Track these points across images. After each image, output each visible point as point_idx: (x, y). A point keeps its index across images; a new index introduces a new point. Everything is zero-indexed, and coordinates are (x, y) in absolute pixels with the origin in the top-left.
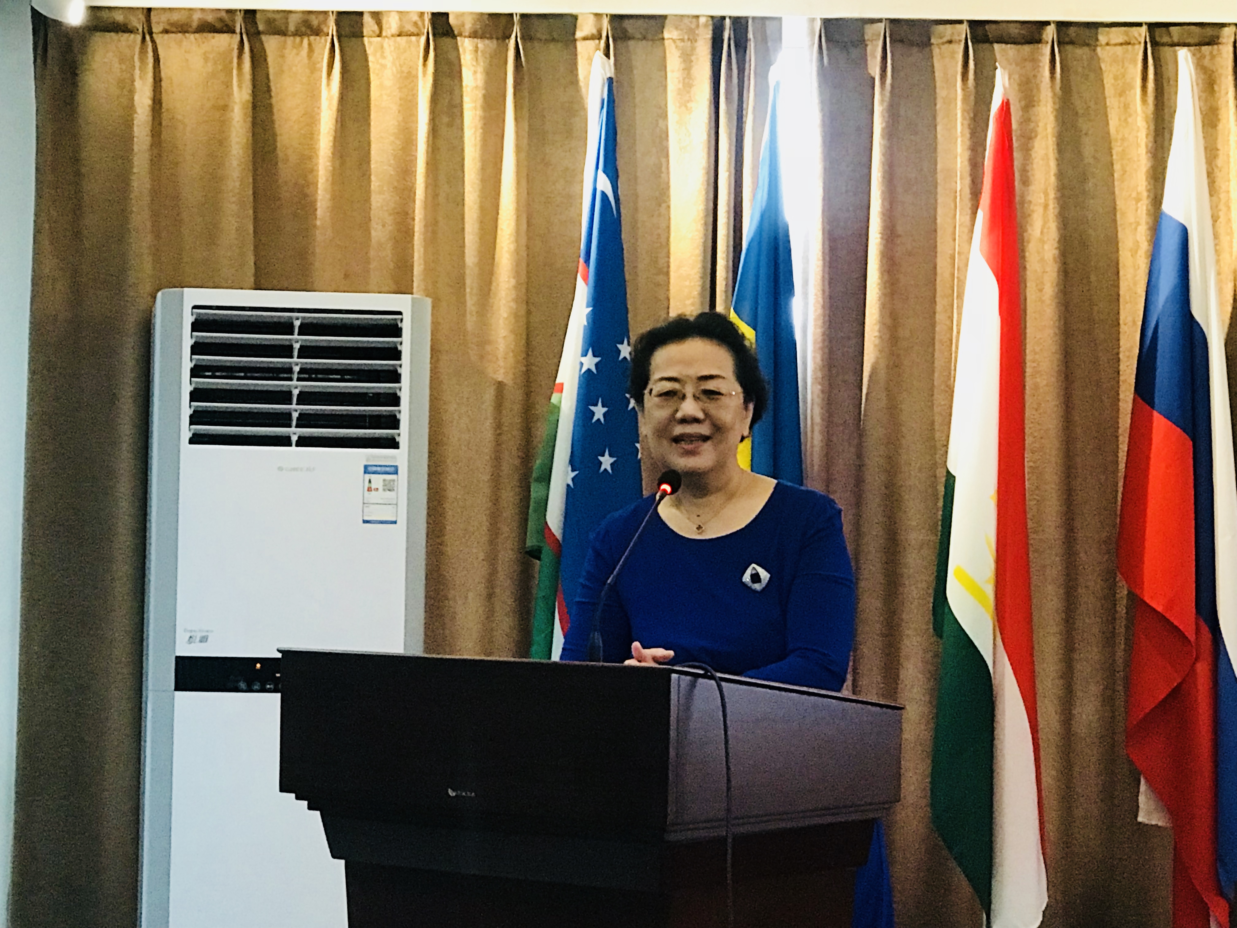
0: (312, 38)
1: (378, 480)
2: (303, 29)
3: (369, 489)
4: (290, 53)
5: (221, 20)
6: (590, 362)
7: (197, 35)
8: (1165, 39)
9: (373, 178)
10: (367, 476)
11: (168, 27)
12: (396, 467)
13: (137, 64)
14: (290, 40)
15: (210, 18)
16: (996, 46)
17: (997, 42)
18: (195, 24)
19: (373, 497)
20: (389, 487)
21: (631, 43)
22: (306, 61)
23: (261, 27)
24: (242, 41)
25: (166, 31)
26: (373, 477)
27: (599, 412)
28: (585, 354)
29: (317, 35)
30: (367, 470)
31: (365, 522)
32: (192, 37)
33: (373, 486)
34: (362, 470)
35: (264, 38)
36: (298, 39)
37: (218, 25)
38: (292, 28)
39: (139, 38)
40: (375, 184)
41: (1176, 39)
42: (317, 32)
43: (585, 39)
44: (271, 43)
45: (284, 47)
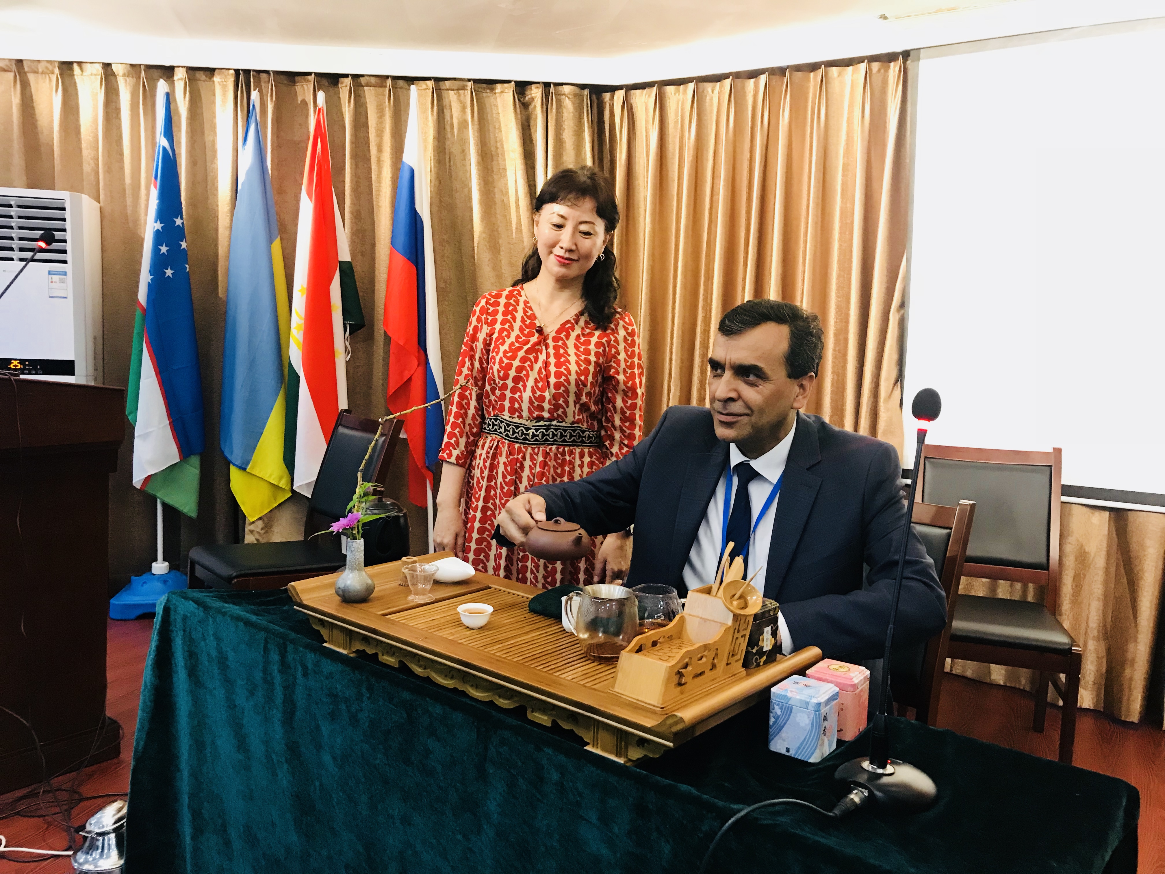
0: (48, 74)
1: (56, 278)
3: (52, 282)
4: (40, 82)
5: (5, 65)
6: (159, 226)
8: (444, 88)
9: (83, 142)
10: (50, 276)
12: (66, 272)
14: (40, 76)
16: (365, 88)
17: (367, 86)
19: (53, 285)
20: (62, 281)
21: (199, 82)
23: (26, 69)
24: (16, 75)
26: (54, 276)
27: (164, 249)
28: (156, 222)
30: (50, 273)
31: (50, 297)
33: (54, 280)
34: (47, 273)
35: (28, 75)
36: (44, 75)
37: (5, 68)
40: (84, 145)
41: (448, 87)
42: (53, 73)
43: (179, 80)
44: (31, 77)
45: (38, 79)
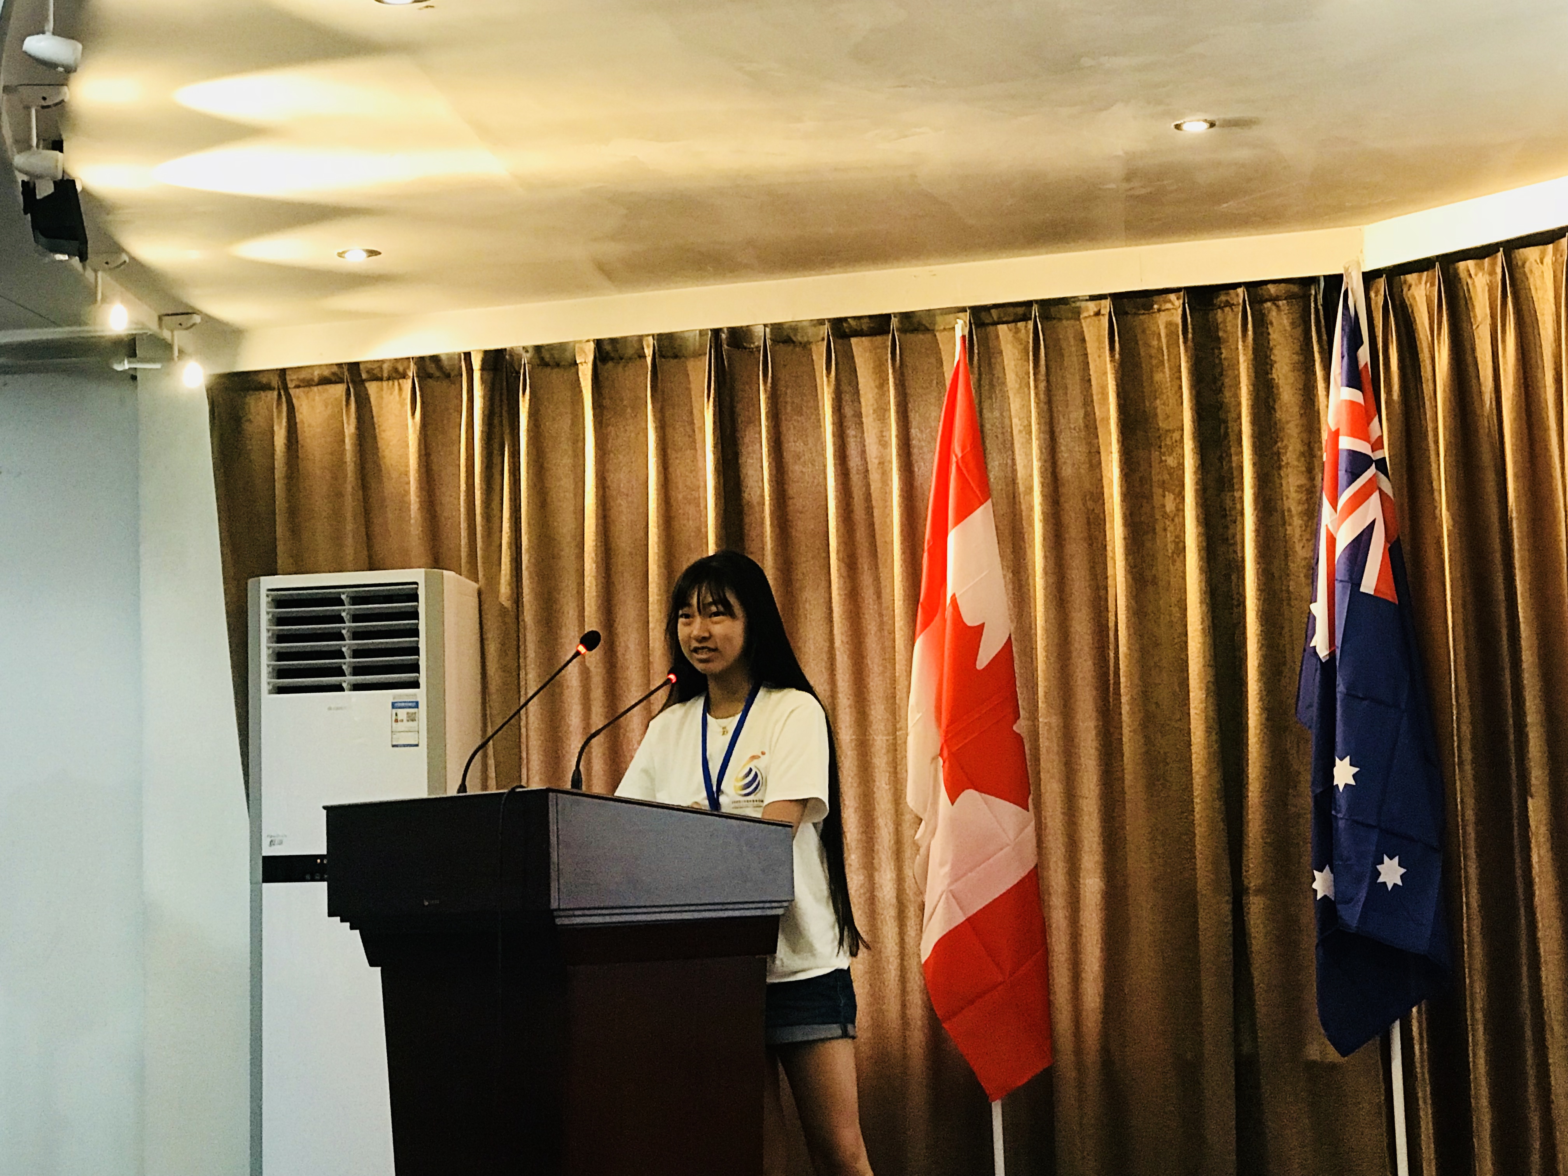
0: (401, 381)
1: (402, 713)
2: (394, 375)
3: (396, 721)
4: (385, 394)
5: (334, 374)
7: (320, 387)
10: (394, 711)
11: (297, 383)
12: (417, 703)
13: (275, 414)
14: (385, 383)
15: (326, 373)
18: (316, 379)
19: (400, 726)
20: (412, 718)
22: (397, 398)
23: (364, 376)
24: (348, 387)
25: (297, 387)
26: (399, 711)
29: (404, 378)
30: (394, 706)
31: (393, 746)
32: (315, 389)
33: (399, 718)
34: (390, 706)
36: (391, 382)
37: (333, 379)
38: (385, 375)
39: (276, 393)
41: (994, 320)
42: (404, 376)
44: (372, 388)
45: (382, 390)
